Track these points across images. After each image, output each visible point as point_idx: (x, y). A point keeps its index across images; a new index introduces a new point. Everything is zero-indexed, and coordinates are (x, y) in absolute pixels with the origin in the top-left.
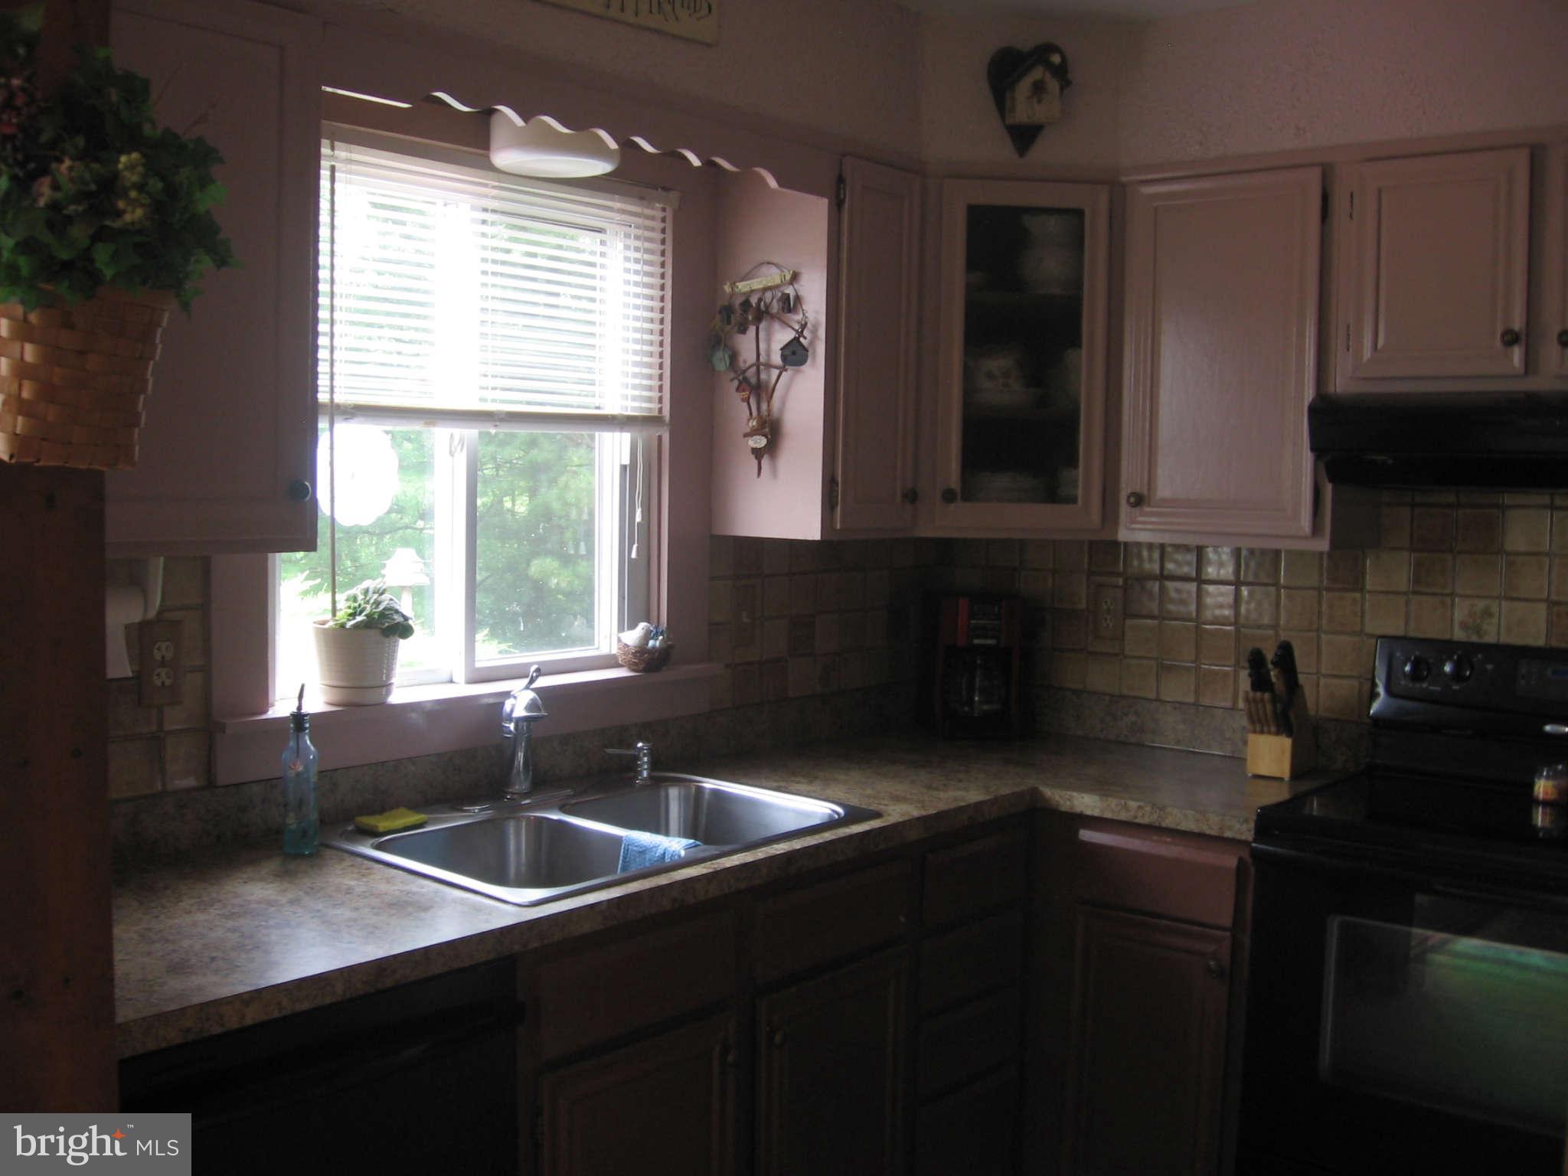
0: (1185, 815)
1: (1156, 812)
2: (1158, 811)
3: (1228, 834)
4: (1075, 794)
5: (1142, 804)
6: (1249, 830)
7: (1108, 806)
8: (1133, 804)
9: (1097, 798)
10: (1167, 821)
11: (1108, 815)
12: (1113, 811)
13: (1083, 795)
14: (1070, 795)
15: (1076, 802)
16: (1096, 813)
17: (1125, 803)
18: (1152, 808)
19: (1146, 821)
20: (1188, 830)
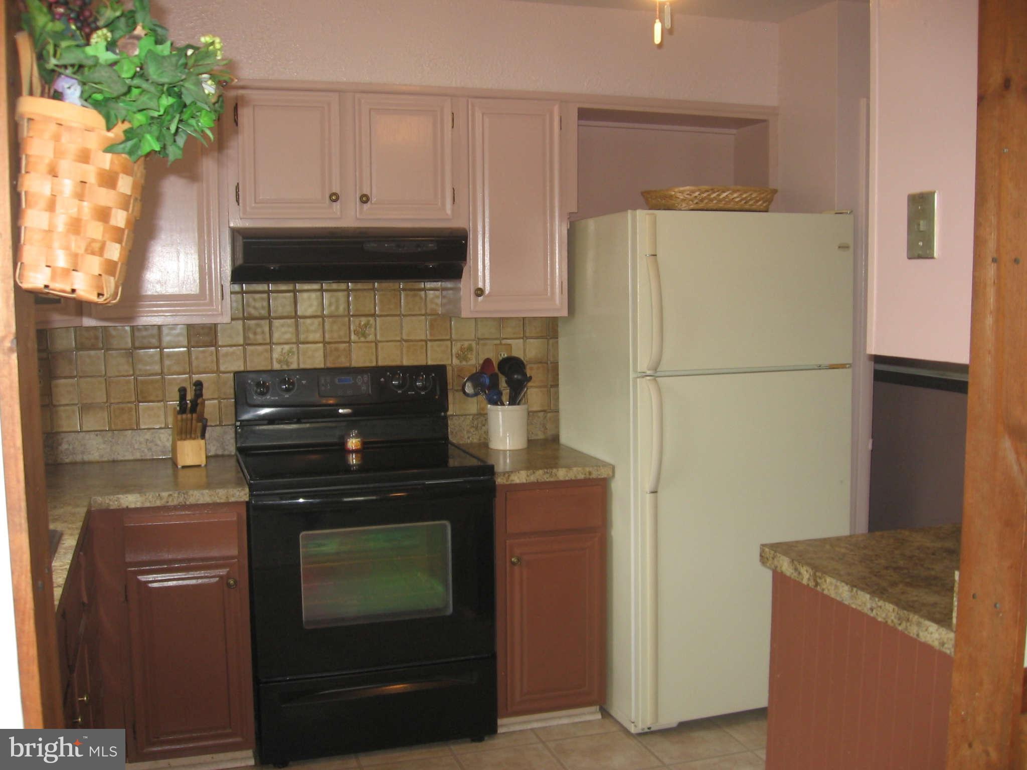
0: (202, 494)
1: (182, 496)
2: (183, 495)
3: (232, 500)
4: (120, 496)
5: (171, 493)
6: (246, 494)
7: (146, 499)
8: (165, 494)
9: (138, 495)
10: (190, 500)
11: (147, 505)
12: (150, 502)
13: (126, 495)
14: (118, 498)
15: (122, 501)
16: (139, 505)
17: (159, 495)
18: (179, 494)
19: (175, 503)
20: (205, 503)
